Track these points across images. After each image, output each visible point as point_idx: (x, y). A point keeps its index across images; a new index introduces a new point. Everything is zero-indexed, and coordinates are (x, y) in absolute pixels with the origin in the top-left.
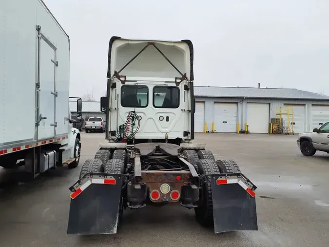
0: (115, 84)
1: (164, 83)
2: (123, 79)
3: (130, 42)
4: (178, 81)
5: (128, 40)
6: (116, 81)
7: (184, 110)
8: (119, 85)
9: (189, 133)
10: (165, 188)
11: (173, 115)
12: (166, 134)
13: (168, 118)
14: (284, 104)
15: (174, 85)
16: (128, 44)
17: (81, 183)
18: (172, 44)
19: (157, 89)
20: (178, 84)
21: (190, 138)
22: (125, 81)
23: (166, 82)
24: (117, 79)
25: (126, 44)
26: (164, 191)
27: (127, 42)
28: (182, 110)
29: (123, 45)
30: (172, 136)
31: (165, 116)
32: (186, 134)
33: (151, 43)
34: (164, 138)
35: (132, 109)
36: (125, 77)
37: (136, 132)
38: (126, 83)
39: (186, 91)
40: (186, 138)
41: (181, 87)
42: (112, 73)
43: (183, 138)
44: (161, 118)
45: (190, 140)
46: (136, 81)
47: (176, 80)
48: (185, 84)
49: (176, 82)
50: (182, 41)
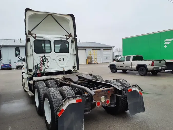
0: (30, 39)
1: (60, 38)
2: (34, 36)
3: (37, 13)
4: (68, 37)
5: (36, 11)
6: (30, 37)
7: (72, 54)
8: (32, 40)
9: (76, 66)
10: (103, 99)
11: (66, 57)
12: (64, 68)
13: (63, 59)
14: (92, 50)
15: (65, 39)
16: (36, 14)
17: (63, 105)
18: (62, 16)
19: (56, 42)
20: (67, 39)
21: (76, 69)
22: (36, 37)
23: (61, 38)
24: (30, 36)
25: (34, 14)
26: (103, 101)
27: (35, 13)
28: (71, 54)
29: (32, 14)
30: (67, 69)
31: (62, 58)
32: (74, 67)
33: (50, 15)
34: (62, 71)
35: (43, 54)
36: (36, 34)
37: (47, 68)
38: (37, 38)
39: (72, 43)
40: (74, 69)
41: (69, 41)
42: (27, 32)
43: (73, 69)
44: (60, 59)
45: (76, 70)
46: (43, 37)
47: (66, 37)
48: (71, 39)
49: (66, 38)
50: (68, 14)
